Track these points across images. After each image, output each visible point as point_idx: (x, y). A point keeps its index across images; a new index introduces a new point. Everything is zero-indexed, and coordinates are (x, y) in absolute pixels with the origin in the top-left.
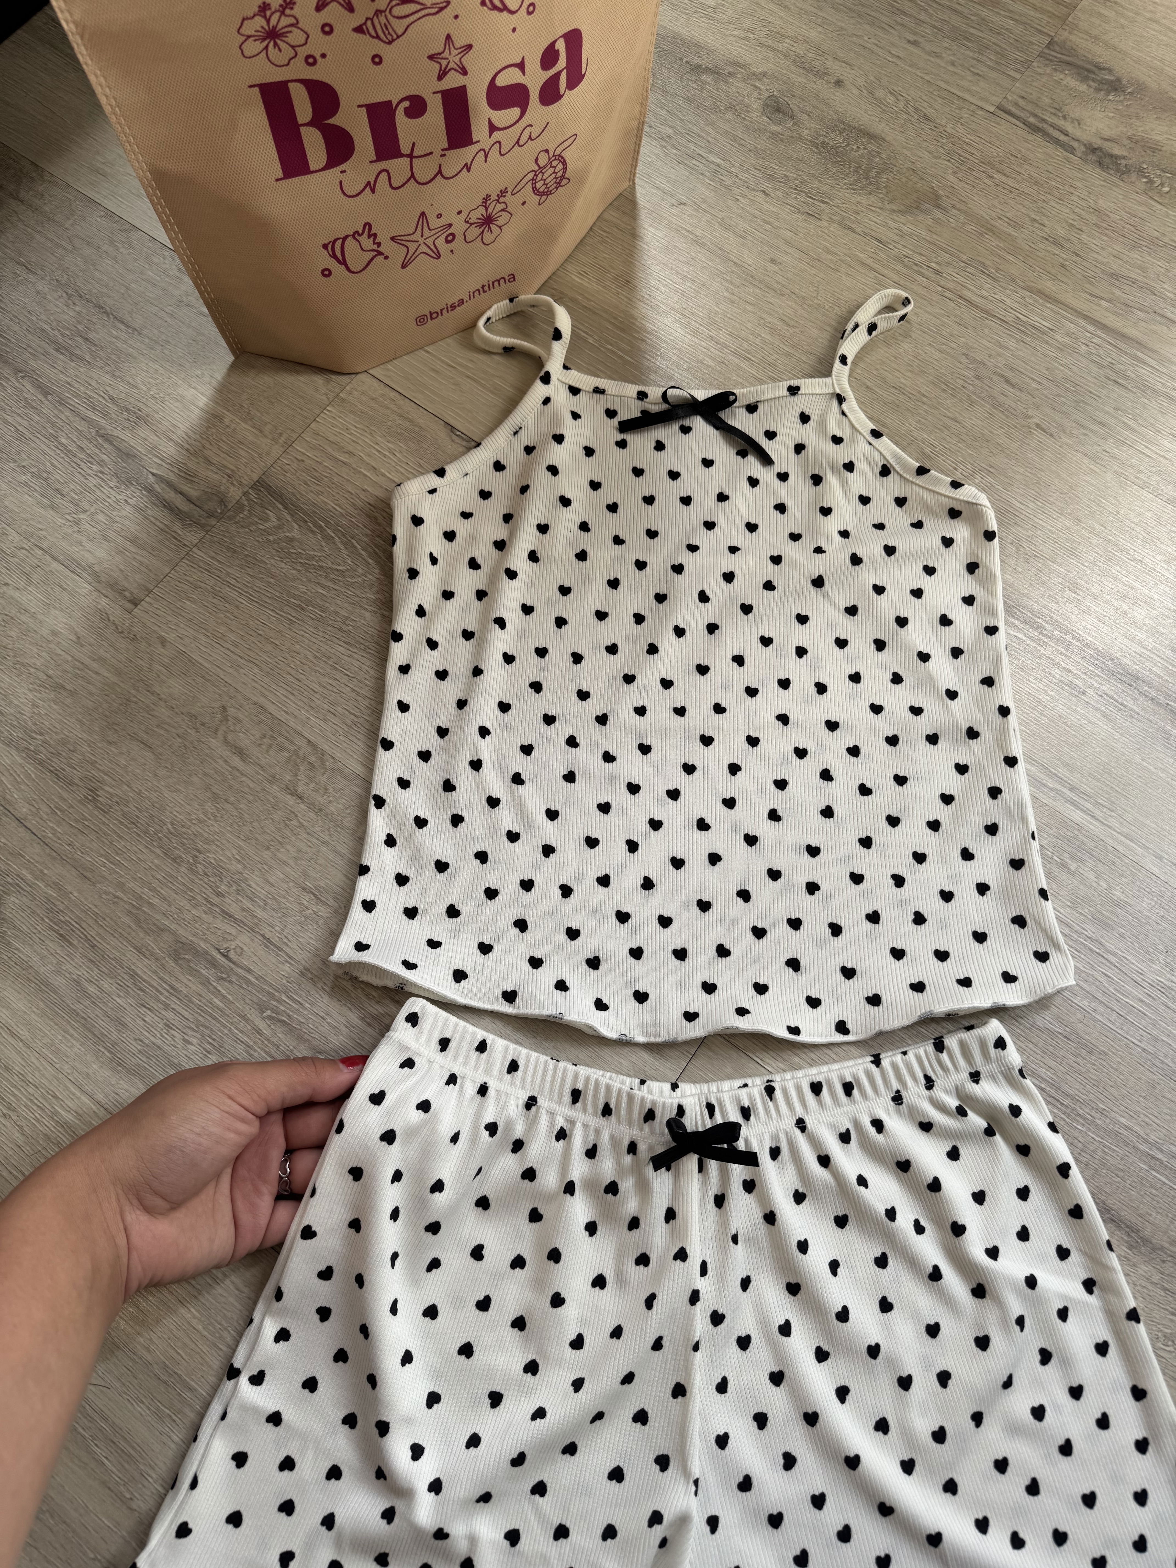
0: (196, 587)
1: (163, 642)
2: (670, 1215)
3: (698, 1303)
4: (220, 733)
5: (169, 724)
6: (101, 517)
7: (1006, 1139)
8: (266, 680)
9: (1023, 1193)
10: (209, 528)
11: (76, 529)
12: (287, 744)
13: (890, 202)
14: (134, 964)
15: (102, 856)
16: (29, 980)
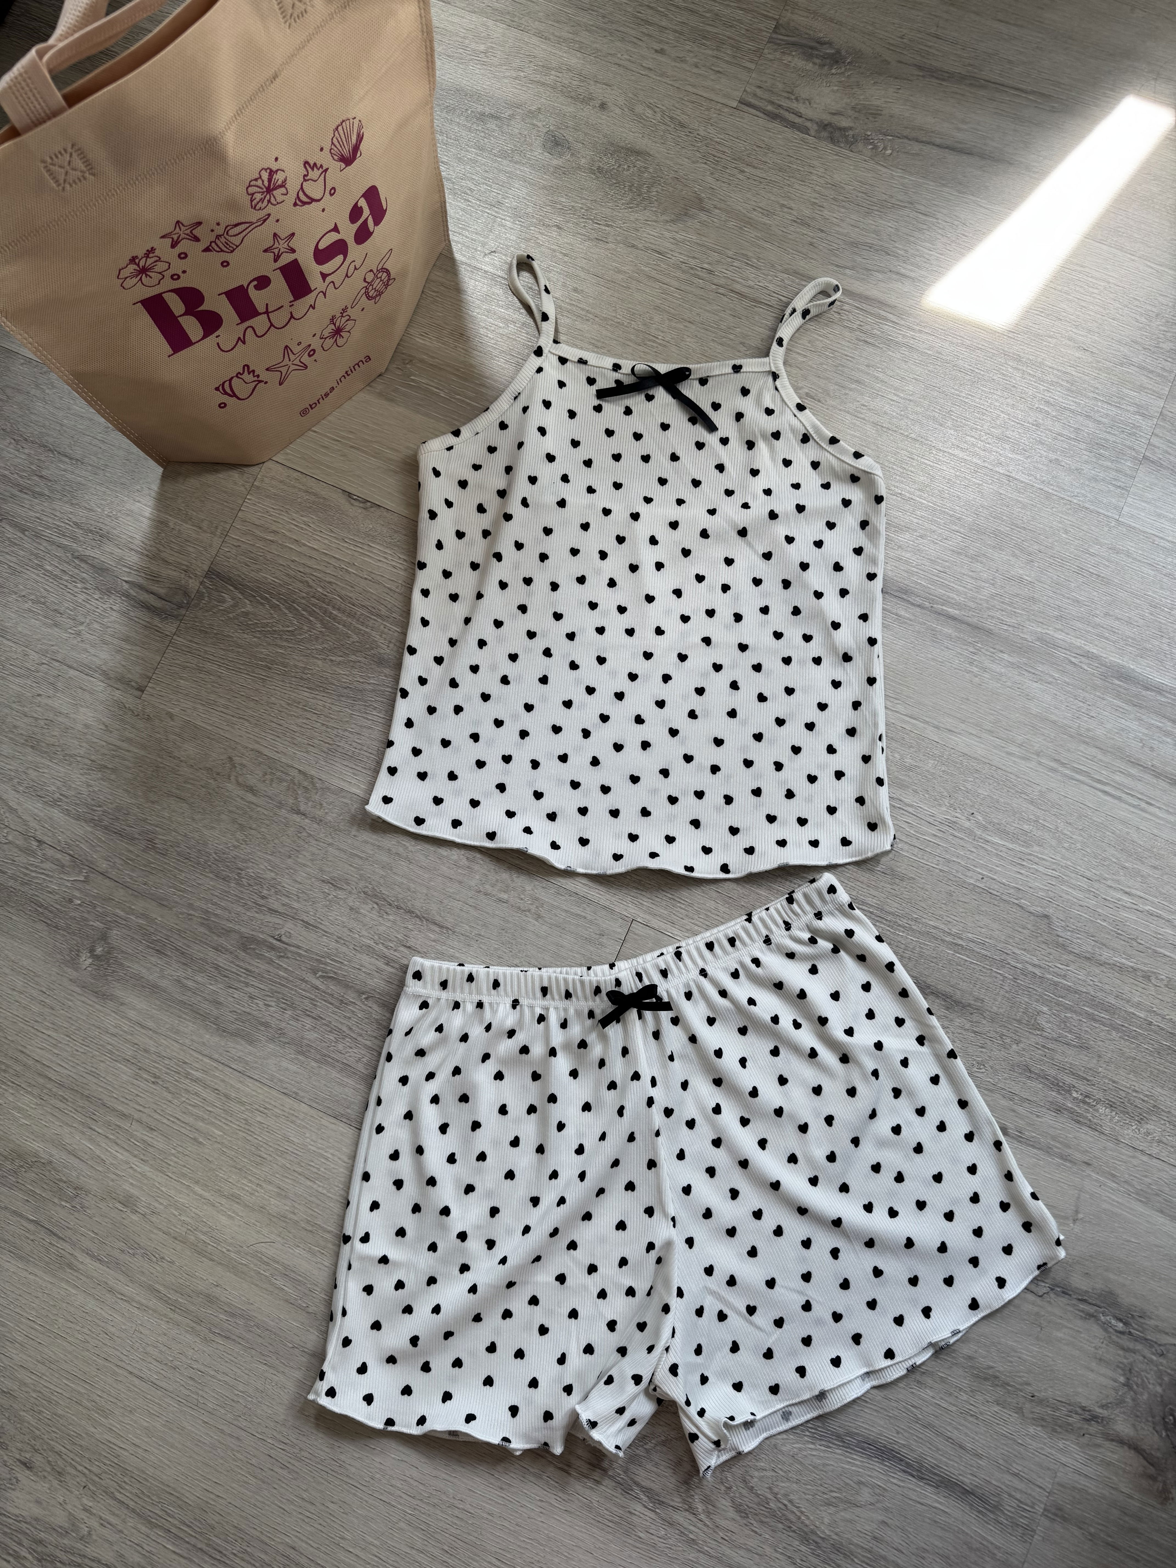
0: (185, 668)
1: (171, 716)
2: (625, 1051)
3: (653, 1106)
4: (232, 778)
5: (193, 779)
6: (96, 626)
7: (848, 952)
8: (256, 730)
9: (866, 987)
10: (181, 618)
11: (79, 639)
12: (284, 776)
13: (662, 214)
14: (216, 960)
15: (170, 887)
16: (143, 987)
